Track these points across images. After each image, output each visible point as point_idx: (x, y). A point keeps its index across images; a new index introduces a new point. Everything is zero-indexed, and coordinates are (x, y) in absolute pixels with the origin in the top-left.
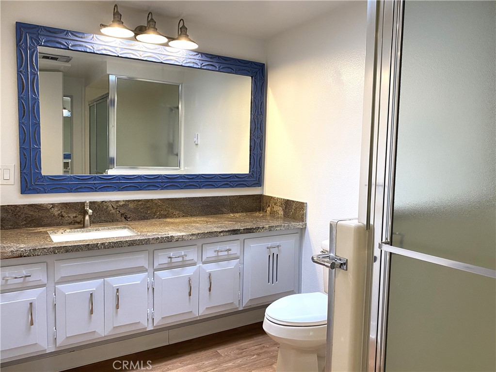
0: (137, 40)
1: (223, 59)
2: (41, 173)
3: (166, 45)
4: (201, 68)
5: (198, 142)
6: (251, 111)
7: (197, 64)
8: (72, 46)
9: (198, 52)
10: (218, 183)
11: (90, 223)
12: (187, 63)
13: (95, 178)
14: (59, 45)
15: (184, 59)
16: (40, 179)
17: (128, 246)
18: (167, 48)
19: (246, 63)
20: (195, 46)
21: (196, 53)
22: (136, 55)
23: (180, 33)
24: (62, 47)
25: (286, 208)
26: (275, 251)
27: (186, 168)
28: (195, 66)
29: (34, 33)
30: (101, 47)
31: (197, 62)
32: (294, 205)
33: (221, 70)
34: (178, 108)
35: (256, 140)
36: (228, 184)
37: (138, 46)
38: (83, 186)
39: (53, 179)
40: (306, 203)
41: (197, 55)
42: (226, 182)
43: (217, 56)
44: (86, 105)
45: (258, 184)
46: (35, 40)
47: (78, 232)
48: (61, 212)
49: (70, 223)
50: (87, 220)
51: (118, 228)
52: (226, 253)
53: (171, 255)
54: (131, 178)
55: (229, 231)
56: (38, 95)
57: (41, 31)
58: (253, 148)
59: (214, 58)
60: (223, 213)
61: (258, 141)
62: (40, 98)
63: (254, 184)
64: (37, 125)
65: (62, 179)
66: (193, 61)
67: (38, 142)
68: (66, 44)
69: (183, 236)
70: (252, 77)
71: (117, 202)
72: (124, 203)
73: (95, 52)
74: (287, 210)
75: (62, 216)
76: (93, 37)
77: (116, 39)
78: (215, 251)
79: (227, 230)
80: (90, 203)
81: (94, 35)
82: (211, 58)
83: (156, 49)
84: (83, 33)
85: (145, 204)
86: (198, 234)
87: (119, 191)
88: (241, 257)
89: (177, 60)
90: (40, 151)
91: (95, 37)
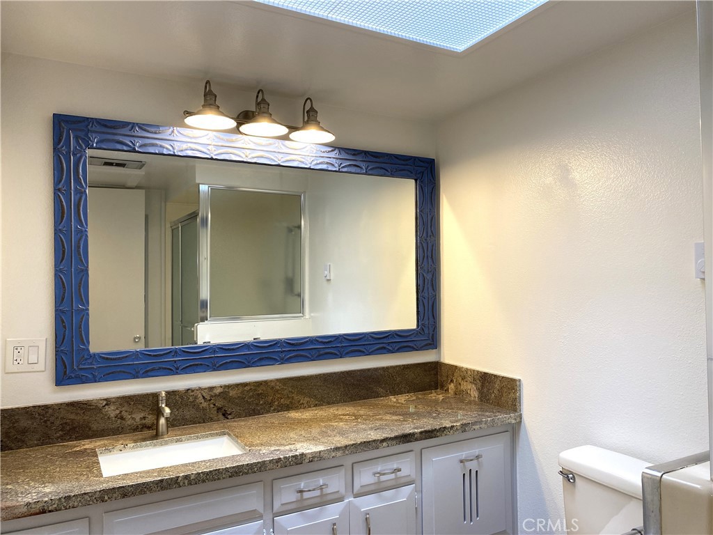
0: (241, 133)
1: (372, 156)
2: (88, 350)
3: (285, 138)
4: (339, 171)
5: (330, 276)
6: (416, 231)
7: (333, 165)
8: (140, 147)
9: (333, 146)
10: (369, 347)
11: (168, 427)
12: (318, 164)
13: (175, 353)
14: (119, 147)
15: (313, 158)
16: (86, 359)
17: (230, 477)
18: (287, 143)
19: (407, 160)
20: (330, 138)
21: (330, 149)
22: (240, 156)
23: (306, 119)
24: (125, 148)
25: (483, 386)
26: (473, 465)
27: (312, 314)
28: (329, 169)
29: (81, 130)
30: (184, 146)
31: (334, 161)
32: (498, 382)
33: (370, 172)
34: (299, 227)
35: (425, 275)
36: (384, 348)
37: (242, 141)
38: (156, 366)
39: (107, 359)
40: (520, 380)
41: (332, 151)
42: (381, 345)
43: (363, 151)
44: (167, 227)
45: (430, 344)
46: (83, 140)
47: (147, 446)
48: (121, 412)
49: (136, 429)
50: (162, 425)
51: (212, 435)
52: (393, 476)
53: (302, 485)
54: (233, 349)
55: (396, 438)
56: (87, 225)
57: (92, 126)
58: (421, 288)
59: (358, 154)
60: (377, 396)
61: (429, 277)
62: (89, 229)
63: (426, 345)
64: (84, 273)
65: (123, 358)
66: (327, 160)
67: (84, 300)
68: (131, 144)
69: (320, 452)
70: (416, 180)
71: (211, 389)
72: (221, 390)
73: (176, 154)
74: (485, 390)
75: (122, 418)
76: (173, 132)
77: (208, 132)
78: (374, 474)
79: (393, 435)
80: (168, 393)
81: (175, 128)
82: (354, 155)
83: (270, 144)
84: (158, 126)
85: (255, 390)
86: (346, 447)
87: (214, 370)
88: (418, 482)
89: (303, 160)
90: (88, 314)
91: (175, 131)
